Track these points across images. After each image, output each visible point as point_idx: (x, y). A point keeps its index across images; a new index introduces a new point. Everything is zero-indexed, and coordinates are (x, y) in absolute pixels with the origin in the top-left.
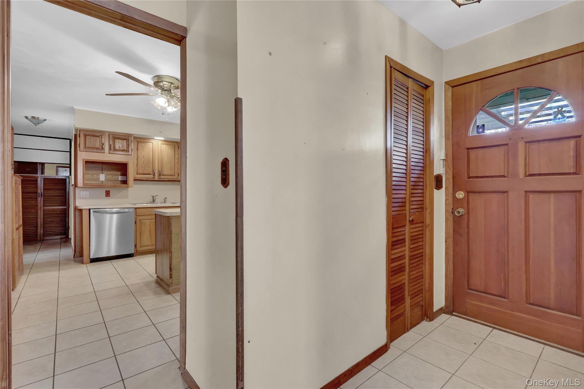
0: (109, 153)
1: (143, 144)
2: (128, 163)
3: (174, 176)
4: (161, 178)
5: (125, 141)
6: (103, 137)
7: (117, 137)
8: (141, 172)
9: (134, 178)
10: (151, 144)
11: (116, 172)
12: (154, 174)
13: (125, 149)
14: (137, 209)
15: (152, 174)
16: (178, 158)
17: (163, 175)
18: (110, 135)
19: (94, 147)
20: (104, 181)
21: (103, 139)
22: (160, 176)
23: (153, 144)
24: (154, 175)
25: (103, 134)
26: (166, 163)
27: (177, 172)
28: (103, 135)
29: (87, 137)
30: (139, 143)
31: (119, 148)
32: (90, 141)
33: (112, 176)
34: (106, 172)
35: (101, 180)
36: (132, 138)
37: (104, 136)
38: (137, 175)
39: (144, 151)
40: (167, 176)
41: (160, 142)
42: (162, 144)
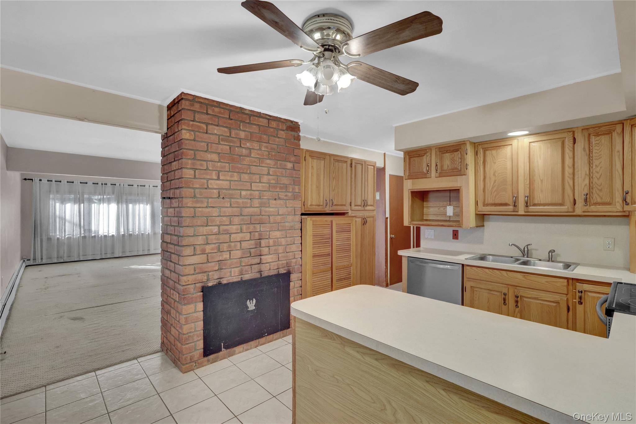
0: (436, 177)
1: (493, 151)
2: (461, 188)
3: (562, 204)
4: (530, 210)
5: (457, 153)
6: (428, 154)
7: (445, 151)
8: (491, 201)
10: (508, 147)
12: (516, 203)
13: (456, 166)
15: (511, 204)
17: (534, 205)
18: (437, 150)
20: (451, 216)
21: (428, 158)
22: (528, 206)
23: (512, 146)
24: (515, 206)
25: (427, 151)
27: (569, 196)
29: (411, 160)
30: (487, 150)
32: (415, 164)
34: (454, 203)
35: (448, 214)
36: (469, 146)
38: (484, 206)
39: (495, 163)
40: (544, 206)
41: (527, 141)
42: (530, 143)
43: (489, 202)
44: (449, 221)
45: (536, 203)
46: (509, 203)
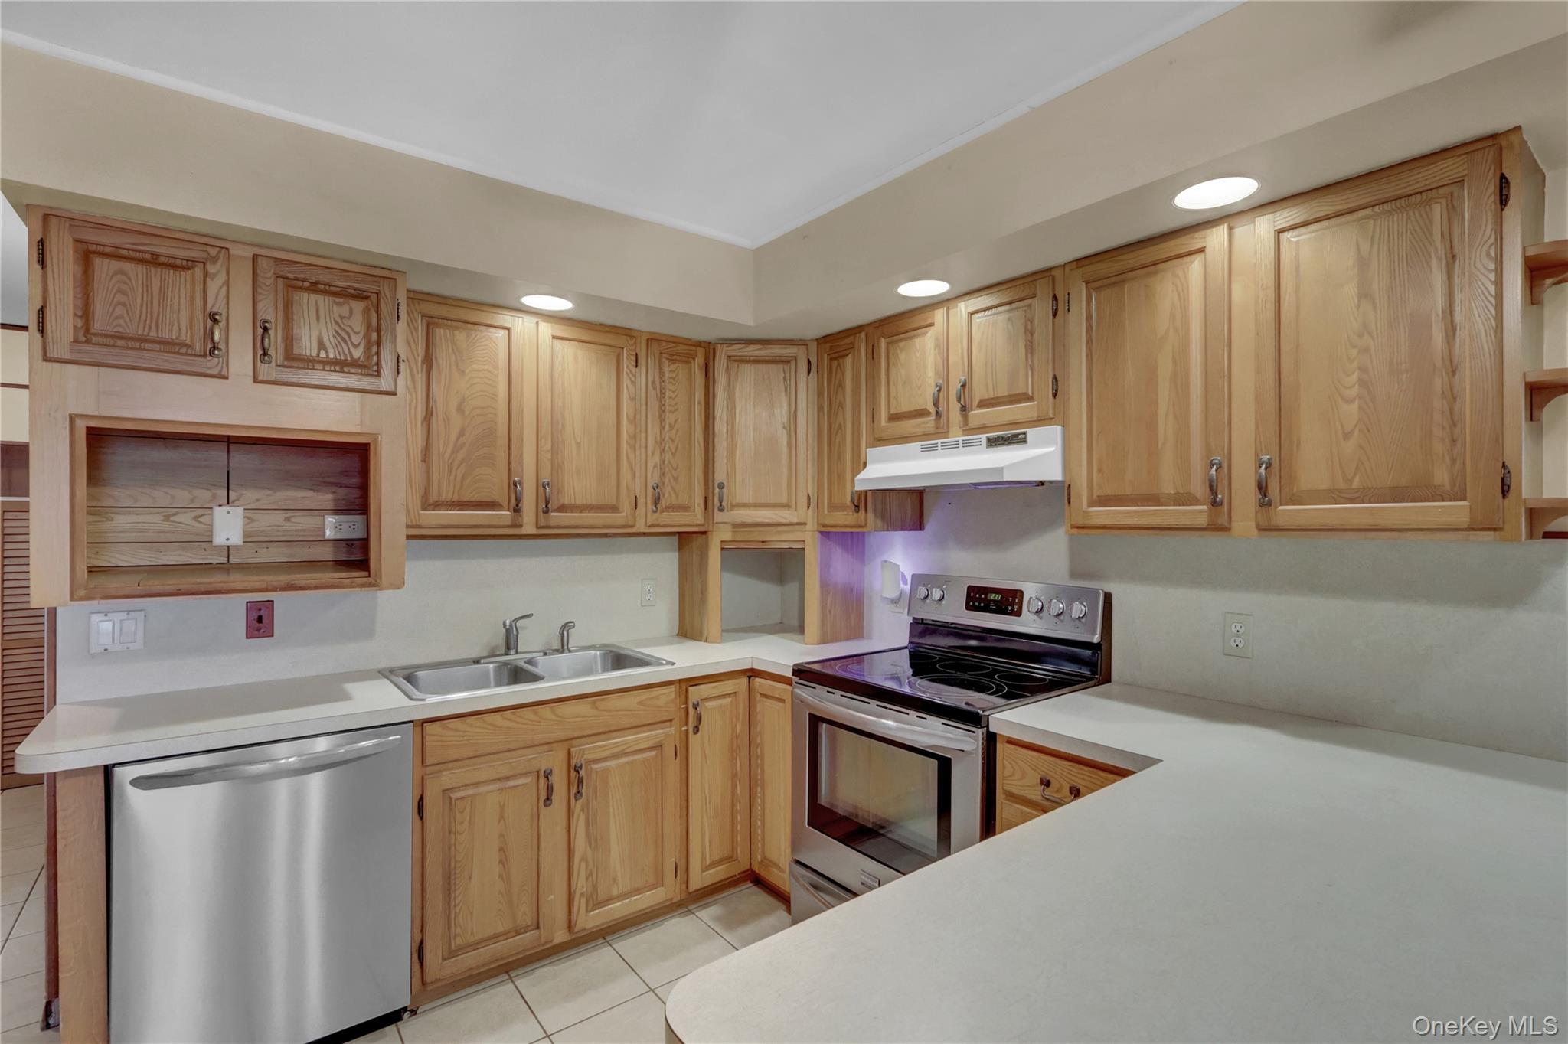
0: (256, 380)
1: (456, 332)
2: (376, 440)
3: (614, 509)
4: (553, 523)
5: (358, 306)
6: (211, 269)
7: (304, 280)
8: (447, 495)
9: (408, 527)
10: (502, 333)
11: (310, 494)
12: (518, 500)
13: (357, 353)
14: (428, 727)
15: (505, 505)
16: (635, 418)
17: (562, 508)
18: (262, 263)
19: (153, 334)
20: (236, 547)
21: (213, 286)
22: (546, 511)
23: (513, 333)
24: (517, 510)
25: (213, 252)
26: (578, 444)
27: (628, 488)
28: (215, 260)
29: (103, 268)
30: (438, 325)
31: (321, 346)
32: (124, 293)
33: (288, 519)
34: (251, 495)
35: (219, 539)
36: (402, 297)
37: (218, 266)
38: (424, 509)
39: (463, 372)
40: (581, 512)
41: (546, 330)
42: (554, 337)
43: (443, 497)
44: (226, 567)
45: (566, 502)
46: (501, 501)
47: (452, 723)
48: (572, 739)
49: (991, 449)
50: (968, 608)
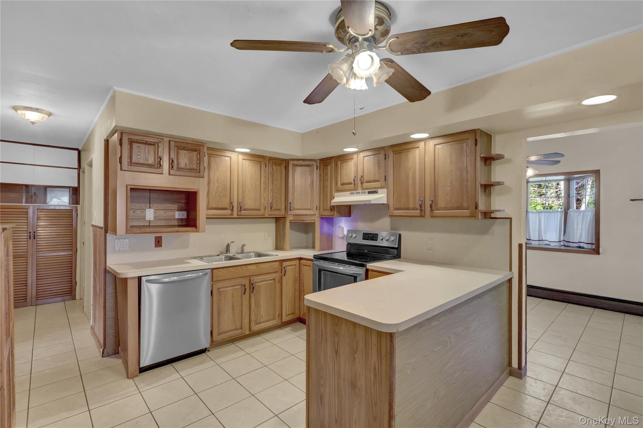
1: (216, 159)
2: (199, 190)
3: (259, 210)
4: (242, 214)
5: (195, 153)
6: (160, 145)
7: (182, 147)
8: (214, 206)
9: (206, 215)
10: (228, 158)
11: (171, 205)
12: (233, 207)
13: (195, 167)
15: (229, 209)
16: (265, 182)
17: (245, 210)
18: (172, 143)
19: (146, 163)
20: (152, 221)
21: (160, 149)
22: (240, 211)
23: (232, 158)
24: (232, 210)
25: (160, 140)
26: (249, 191)
27: (263, 204)
28: (160, 142)
29: (135, 145)
30: (212, 157)
31: (186, 165)
32: (140, 152)
33: (165, 213)
34: (155, 205)
35: (147, 219)
36: (205, 149)
37: (161, 144)
38: (207, 210)
39: (218, 170)
40: (250, 211)
41: (241, 157)
42: (243, 159)
43: (212, 207)
44: (149, 226)
45: (246, 208)
46: (228, 207)
47: (220, 270)
48: (250, 276)
49: (368, 194)
50: (363, 239)
